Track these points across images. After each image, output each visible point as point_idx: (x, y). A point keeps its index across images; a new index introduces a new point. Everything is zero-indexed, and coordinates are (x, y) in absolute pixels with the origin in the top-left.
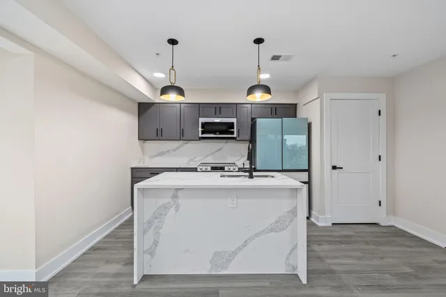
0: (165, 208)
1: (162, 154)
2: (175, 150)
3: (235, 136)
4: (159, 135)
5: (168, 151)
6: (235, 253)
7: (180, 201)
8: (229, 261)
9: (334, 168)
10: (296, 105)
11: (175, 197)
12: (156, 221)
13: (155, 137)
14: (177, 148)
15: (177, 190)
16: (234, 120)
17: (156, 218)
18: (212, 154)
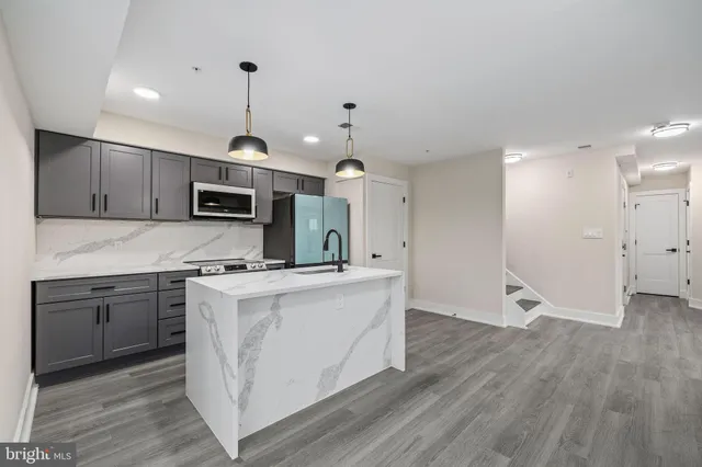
0: (262, 326)
1: (91, 248)
2: (124, 239)
3: (253, 216)
4: (99, 207)
5: (109, 242)
6: (342, 364)
7: (282, 312)
8: (336, 377)
9: (374, 256)
10: (323, 180)
11: (275, 307)
12: (248, 351)
13: (88, 211)
14: (132, 235)
15: (279, 296)
16: (251, 192)
17: (248, 346)
18: (205, 245)
